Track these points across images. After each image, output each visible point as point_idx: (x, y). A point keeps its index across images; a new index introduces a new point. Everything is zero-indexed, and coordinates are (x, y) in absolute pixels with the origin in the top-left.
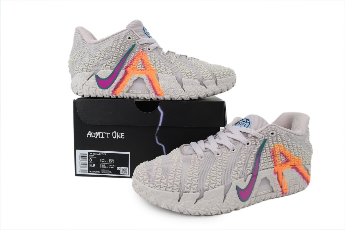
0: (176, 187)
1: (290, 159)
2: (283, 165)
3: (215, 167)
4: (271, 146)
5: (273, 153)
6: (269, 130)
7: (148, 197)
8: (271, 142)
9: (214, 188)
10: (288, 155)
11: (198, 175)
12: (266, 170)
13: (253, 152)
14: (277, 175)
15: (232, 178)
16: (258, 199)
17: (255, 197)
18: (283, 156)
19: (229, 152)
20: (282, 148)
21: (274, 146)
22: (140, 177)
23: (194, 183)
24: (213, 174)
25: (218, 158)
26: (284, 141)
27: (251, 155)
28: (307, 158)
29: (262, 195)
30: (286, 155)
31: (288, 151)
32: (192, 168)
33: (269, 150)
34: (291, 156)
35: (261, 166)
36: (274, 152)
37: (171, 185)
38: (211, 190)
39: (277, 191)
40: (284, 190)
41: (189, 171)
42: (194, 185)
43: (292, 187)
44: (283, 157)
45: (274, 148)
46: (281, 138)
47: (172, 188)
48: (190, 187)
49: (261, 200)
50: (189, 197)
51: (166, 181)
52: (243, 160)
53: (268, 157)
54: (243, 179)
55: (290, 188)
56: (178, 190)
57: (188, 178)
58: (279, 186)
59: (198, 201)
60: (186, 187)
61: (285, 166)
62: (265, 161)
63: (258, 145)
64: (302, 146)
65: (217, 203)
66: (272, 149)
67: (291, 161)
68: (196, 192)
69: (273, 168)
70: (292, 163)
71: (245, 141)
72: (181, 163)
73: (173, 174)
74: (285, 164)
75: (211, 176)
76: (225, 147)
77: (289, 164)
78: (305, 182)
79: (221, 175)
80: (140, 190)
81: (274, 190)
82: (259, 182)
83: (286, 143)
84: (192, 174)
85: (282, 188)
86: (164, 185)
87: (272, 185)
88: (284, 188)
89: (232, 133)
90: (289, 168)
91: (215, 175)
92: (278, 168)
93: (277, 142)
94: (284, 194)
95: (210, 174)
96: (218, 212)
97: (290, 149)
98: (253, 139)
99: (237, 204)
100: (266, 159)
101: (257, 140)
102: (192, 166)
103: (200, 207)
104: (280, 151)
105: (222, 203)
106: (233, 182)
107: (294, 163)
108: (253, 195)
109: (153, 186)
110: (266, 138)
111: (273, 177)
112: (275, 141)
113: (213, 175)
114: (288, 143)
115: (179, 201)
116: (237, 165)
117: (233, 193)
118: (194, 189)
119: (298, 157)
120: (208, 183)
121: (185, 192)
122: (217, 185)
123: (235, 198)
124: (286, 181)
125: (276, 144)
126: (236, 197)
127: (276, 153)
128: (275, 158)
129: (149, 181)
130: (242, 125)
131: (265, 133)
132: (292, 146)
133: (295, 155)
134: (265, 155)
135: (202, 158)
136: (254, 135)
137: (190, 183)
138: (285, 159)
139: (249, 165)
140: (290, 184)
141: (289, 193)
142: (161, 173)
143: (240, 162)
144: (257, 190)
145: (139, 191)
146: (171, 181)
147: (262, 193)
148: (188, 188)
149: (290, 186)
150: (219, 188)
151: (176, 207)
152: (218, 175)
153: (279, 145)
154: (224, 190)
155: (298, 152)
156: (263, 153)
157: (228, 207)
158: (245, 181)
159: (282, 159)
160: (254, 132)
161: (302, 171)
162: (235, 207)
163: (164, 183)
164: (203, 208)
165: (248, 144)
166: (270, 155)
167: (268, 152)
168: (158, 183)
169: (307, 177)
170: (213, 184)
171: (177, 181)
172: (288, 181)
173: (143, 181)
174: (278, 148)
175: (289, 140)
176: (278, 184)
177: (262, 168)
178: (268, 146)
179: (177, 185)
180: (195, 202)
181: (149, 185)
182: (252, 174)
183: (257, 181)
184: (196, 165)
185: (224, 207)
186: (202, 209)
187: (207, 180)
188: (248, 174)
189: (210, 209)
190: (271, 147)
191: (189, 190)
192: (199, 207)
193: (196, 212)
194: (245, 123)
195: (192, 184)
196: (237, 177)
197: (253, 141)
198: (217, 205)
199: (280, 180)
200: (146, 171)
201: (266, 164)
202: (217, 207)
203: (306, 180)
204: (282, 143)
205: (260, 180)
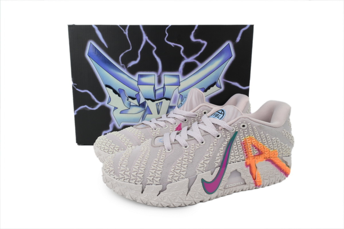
0: (139, 179)
1: (263, 151)
2: (256, 157)
3: (181, 160)
4: (242, 138)
5: (245, 146)
6: (240, 123)
7: (114, 188)
8: (242, 134)
9: (177, 181)
10: (261, 147)
11: (162, 168)
12: (237, 163)
13: (223, 145)
14: (249, 167)
15: (197, 171)
16: (227, 191)
17: (223, 190)
18: (256, 148)
19: (197, 145)
20: (254, 140)
21: (245, 139)
22: (107, 168)
23: (157, 175)
24: (178, 166)
25: (186, 151)
26: (256, 133)
27: (220, 147)
28: (285, 150)
29: (232, 187)
30: (259, 147)
31: (261, 144)
32: (158, 161)
33: (240, 142)
34: (264, 149)
35: (231, 158)
36: (246, 144)
37: (134, 178)
38: (174, 183)
39: (250, 184)
40: (257, 182)
41: (154, 164)
42: (157, 178)
43: (267, 179)
44: (256, 150)
45: (246, 140)
46: (253, 130)
47: (135, 180)
48: (153, 179)
49: (226, 193)
50: (152, 190)
51: (130, 174)
52: (211, 153)
53: (239, 150)
54: (210, 172)
55: (264, 180)
56: (141, 182)
57: (151, 171)
58: (251, 178)
59: (161, 193)
60: (149, 179)
61: (258, 159)
62: (236, 153)
63: (229, 137)
64: (277, 138)
65: (180, 196)
66: (244, 142)
67: (265, 153)
68: (158, 184)
69: (245, 160)
70: (266, 155)
71: (215, 133)
72: (148, 155)
73: (137, 167)
74: (258, 157)
75: (176, 169)
76: (194, 140)
77: (262, 157)
78: (282, 174)
79: (186, 168)
80: (106, 180)
81: (246, 182)
82: (229, 175)
83: (258, 136)
84: (156, 167)
85: (256, 180)
86: (127, 177)
87: (244, 178)
88: (258, 181)
89: (205, 125)
90: (263, 160)
91: (179, 168)
92: (250, 161)
93: (248, 135)
94: (258, 186)
95: (174, 167)
96: (181, 205)
97: (263, 142)
98: (224, 132)
99: (202, 197)
100: (236, 152)
101: (227, 132)
102: (158, 159)
103: (163, 199)
104: (252, 144)
105: (186, 196)
106: (198, 175)
107: (268, 155)
108: (221, 188)
109: (117, 177)
110: (237, 130)
111: (244, 170)
112: (246, 134)
113: (177, 168)
114: (260, 136)
115: (142, 192)
116: (204, 158)
117: (198, 186)
118: (157, 182)
119: (274, 149)
120: (172, 176)
121: (148, 185)
122: (181, 177)
123: (199, 190)
124: (259, 173)
125: (247, 136)
126: (201, 190)
127: (248, 145)
128: (247, 150)
129: (114, 172)
130: (216, 116)
131: (236, 126)
132: (265, 138)
133: (269, 147)
134: (235, 148)
135: (169, 150)
136: (224, 128)
137: (153, 176)
138: (258, 151)
139: (217, 158)
140: (264, 176)
141: (263, 185)
142: (126, 165)
143: (207, 155)
144: (226, 183)
145: (106, 182)
146: (134, 174)
147: (232, 185)
148: (151, 181)
149: (264, 178)
150: (183, 181)
151: (139, 198)
152: (182, 168)
153: (251, 137)
154: (188, 183)
155: (273, 144)
156: (234, 146)
157: (192, 199)
158: (212, 174)
159: (254, 152)
160: (224, 124)
161: (278, 163)
162: (200, 200)
163: (127, 176)
164: (166, 200)
165: (218, 136)
166: (241, 148)
167: (239, 145)
168: (122, 175)
169: (285, 170)
170: (177, 176)
171: (140, 174)
172: (262, 174)
173: (109, 172)
174: (250, 140)
175: (262, 133)
176: (250, 176)
177: (232, 161)
178: (238, 139)
179: (140, 178)
180: (158, 194)
181: (114, 177)
182: (220, 166)
183: (225, 173)
184: (162, 158)
185: (187, 199)
186: (164, 201)
187: (171, 173)
188: (215, 166)
189: (173, 201)
190: (242, 140)
191: (152, 183)
192: (161, 199)
193: (159, 203)
194: (220, 114)
195: (155, 177)
196: (203, 170)
197: (223, 134)
198: (180, 197)
199: (254, 172)
200: (113, 163)
201: (237, 157)
202: (180, 199)
203: (284, 173)
204: (254, 136)
205: (230, 173)
